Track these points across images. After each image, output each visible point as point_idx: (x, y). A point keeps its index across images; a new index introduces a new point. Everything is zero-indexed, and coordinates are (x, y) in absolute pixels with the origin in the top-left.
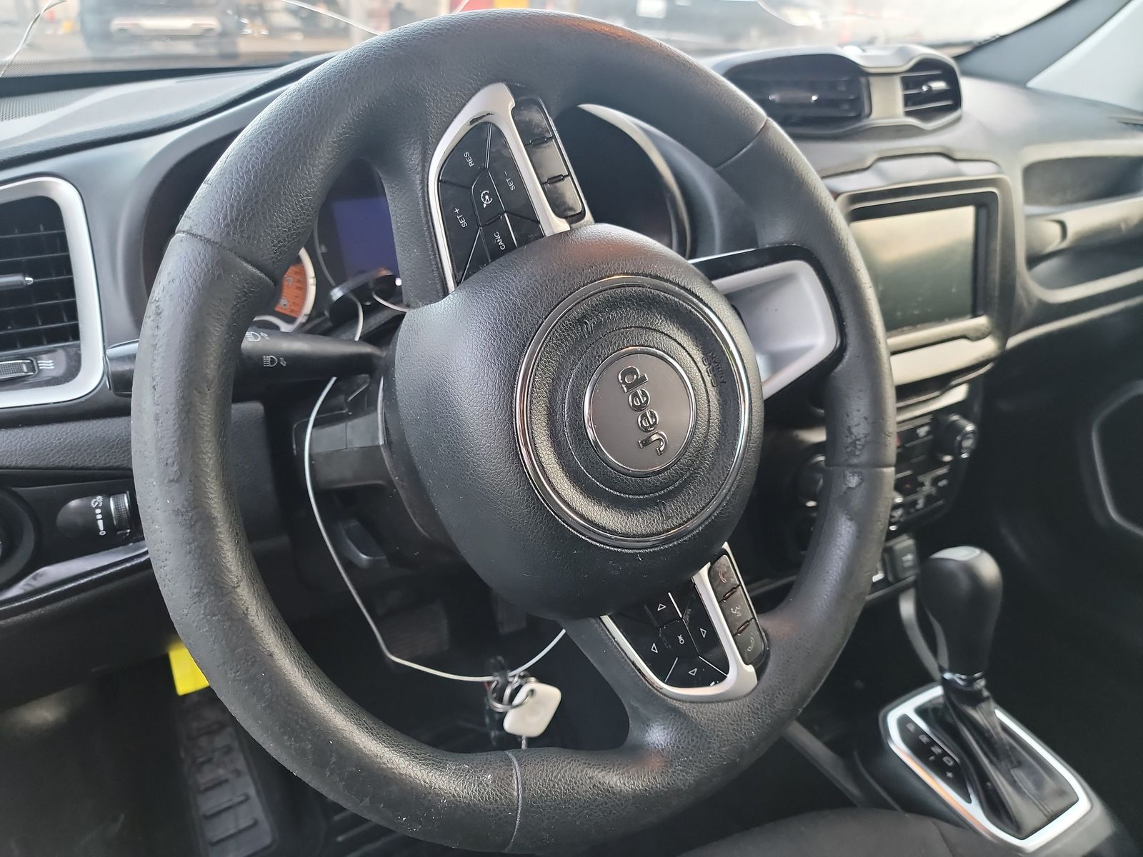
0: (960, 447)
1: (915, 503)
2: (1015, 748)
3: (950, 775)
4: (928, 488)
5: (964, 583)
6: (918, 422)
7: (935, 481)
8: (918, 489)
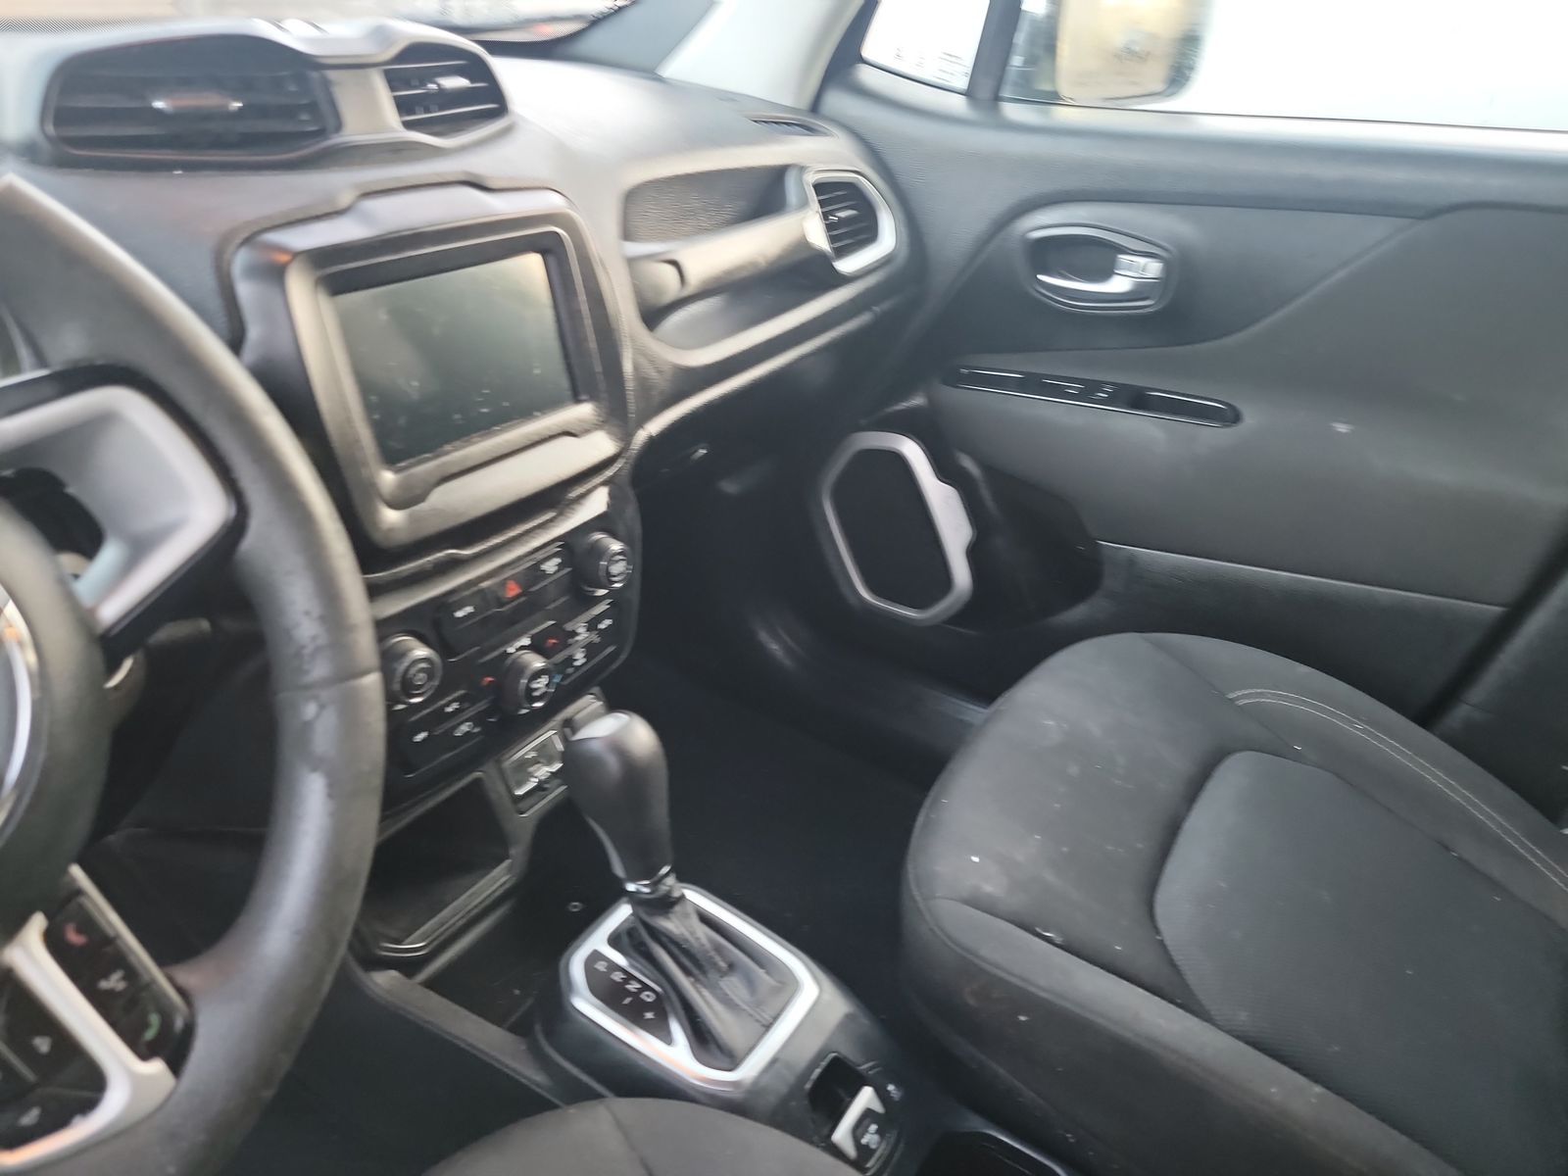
0: (609, 575)
1: (570, 660)
2: (724, 947)
3: (649, 1015)
4: (583, 634)
5: (613, 764)
6: (540, 555)
7: (592, 625)
8: (570, 641)
